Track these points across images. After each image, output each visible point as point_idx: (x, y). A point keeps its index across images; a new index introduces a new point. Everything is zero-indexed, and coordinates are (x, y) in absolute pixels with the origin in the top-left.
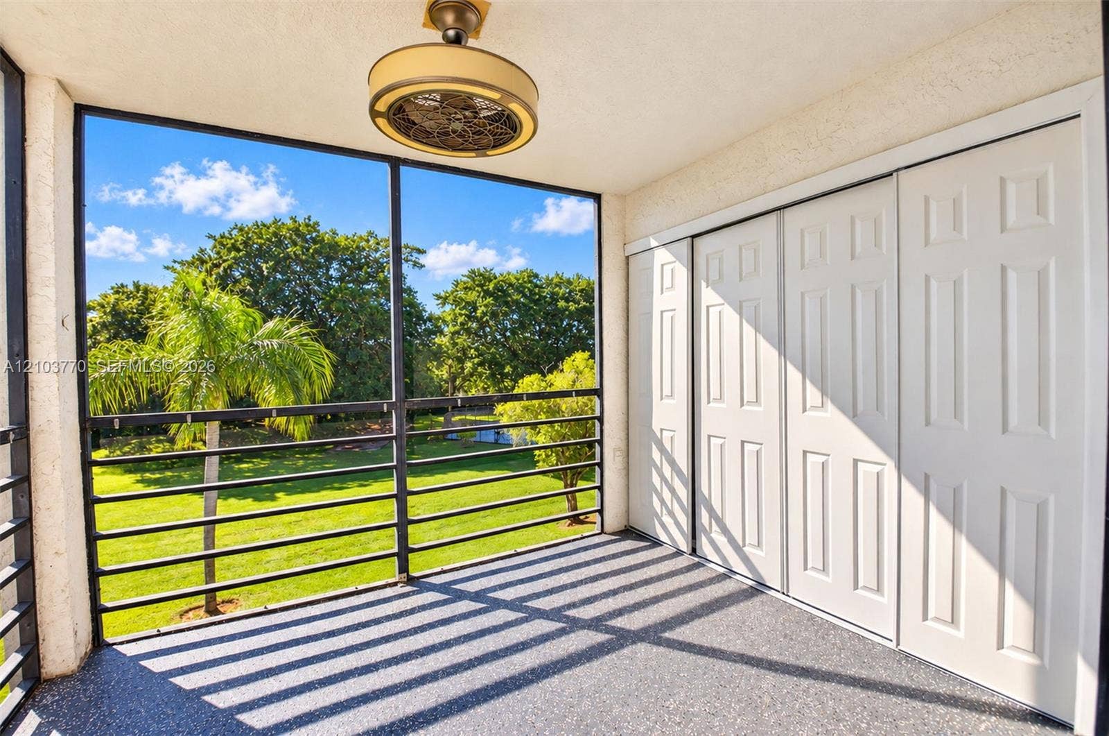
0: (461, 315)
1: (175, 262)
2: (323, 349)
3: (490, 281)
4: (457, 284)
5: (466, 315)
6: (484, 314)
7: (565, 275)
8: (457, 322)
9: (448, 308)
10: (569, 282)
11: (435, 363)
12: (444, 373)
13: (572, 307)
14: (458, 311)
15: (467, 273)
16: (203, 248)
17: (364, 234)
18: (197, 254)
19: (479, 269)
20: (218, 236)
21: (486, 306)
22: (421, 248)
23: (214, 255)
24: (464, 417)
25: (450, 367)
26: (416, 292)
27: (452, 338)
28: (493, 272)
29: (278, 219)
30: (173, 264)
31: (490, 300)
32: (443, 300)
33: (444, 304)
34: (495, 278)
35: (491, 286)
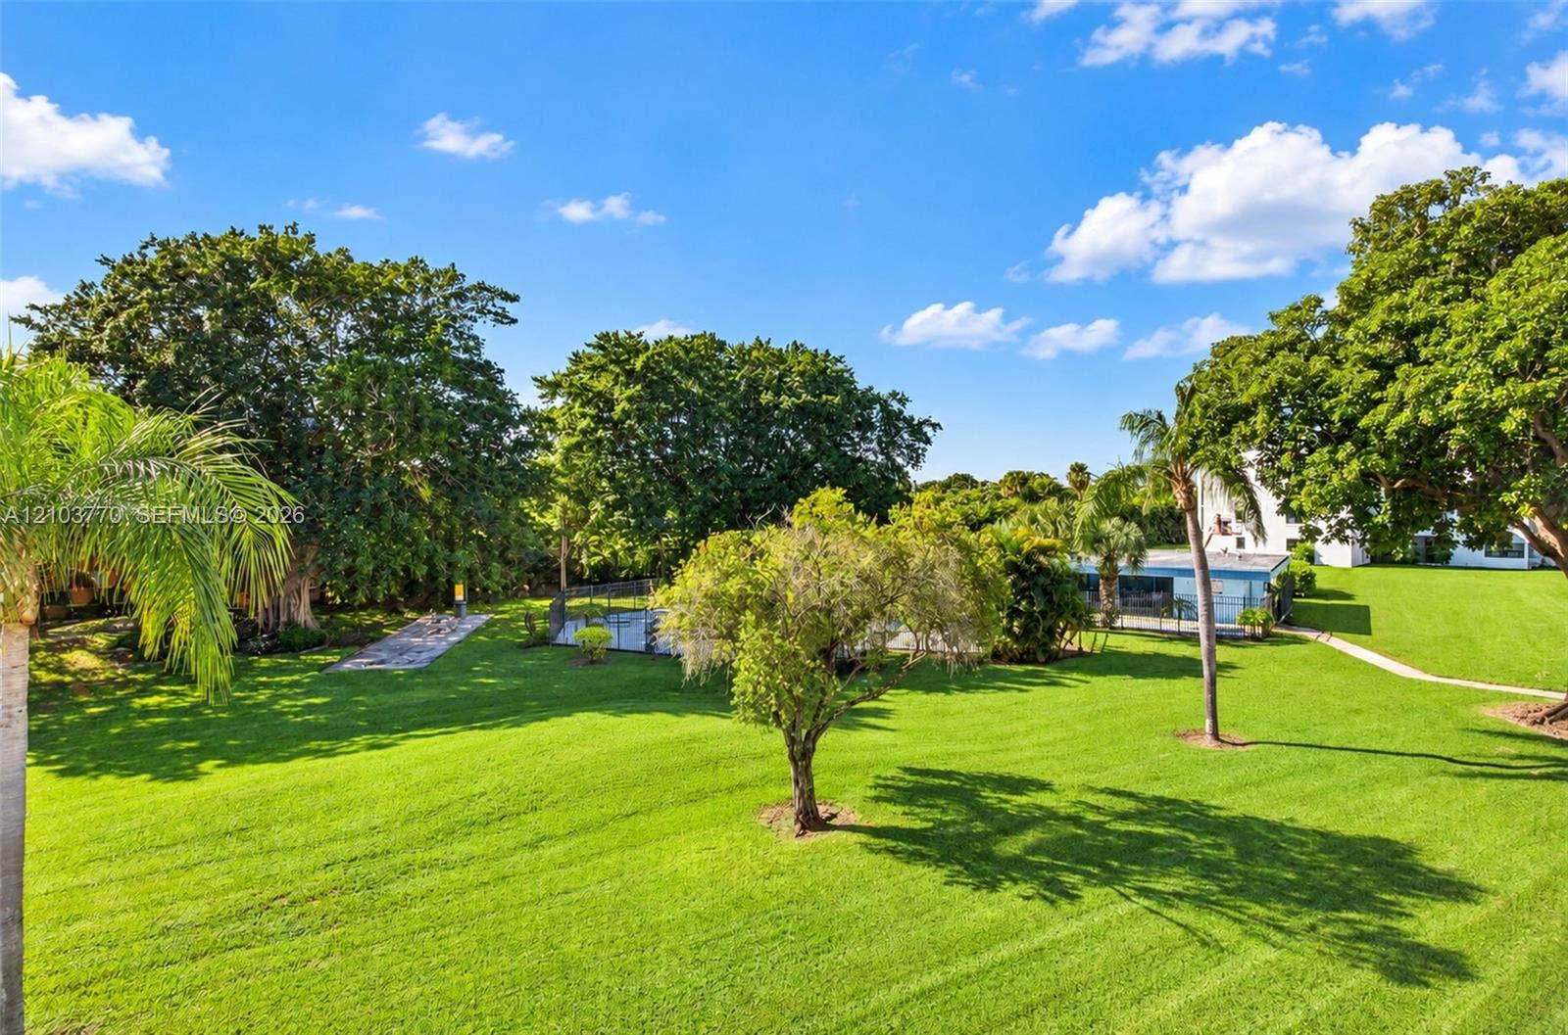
0: (584, 416)
1: (33, 307)
2: (267, 483)
3: (638, 352)
4: (577, 359)
5: (592, 417)
6: (626, 414)
7: (772, 345)
8: (574, 430)
9: (559, 402)
10: (780, 358)
11: (534, 502)
12: (552, 519)
13: (786, 402)
14: (577, 409)
15: (594, 341)
16: (87, 283)
17: (403, 262)
18: (76, 293)
19: (616, 334)
20: (119, 261)
21: (630, 399)
22: (510, 292)
23: (107, 294)
24: (587, 600)
25: (565, 509)
26: (501, 371)
27: (566, 458)
28: (643, 338)
29: (238, 232)
30: (28, 311)
31: (635, 389)
32: (552, 387)
33: (554, 395)
34: (647, 348)
35: (638, 364)
